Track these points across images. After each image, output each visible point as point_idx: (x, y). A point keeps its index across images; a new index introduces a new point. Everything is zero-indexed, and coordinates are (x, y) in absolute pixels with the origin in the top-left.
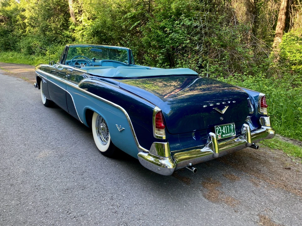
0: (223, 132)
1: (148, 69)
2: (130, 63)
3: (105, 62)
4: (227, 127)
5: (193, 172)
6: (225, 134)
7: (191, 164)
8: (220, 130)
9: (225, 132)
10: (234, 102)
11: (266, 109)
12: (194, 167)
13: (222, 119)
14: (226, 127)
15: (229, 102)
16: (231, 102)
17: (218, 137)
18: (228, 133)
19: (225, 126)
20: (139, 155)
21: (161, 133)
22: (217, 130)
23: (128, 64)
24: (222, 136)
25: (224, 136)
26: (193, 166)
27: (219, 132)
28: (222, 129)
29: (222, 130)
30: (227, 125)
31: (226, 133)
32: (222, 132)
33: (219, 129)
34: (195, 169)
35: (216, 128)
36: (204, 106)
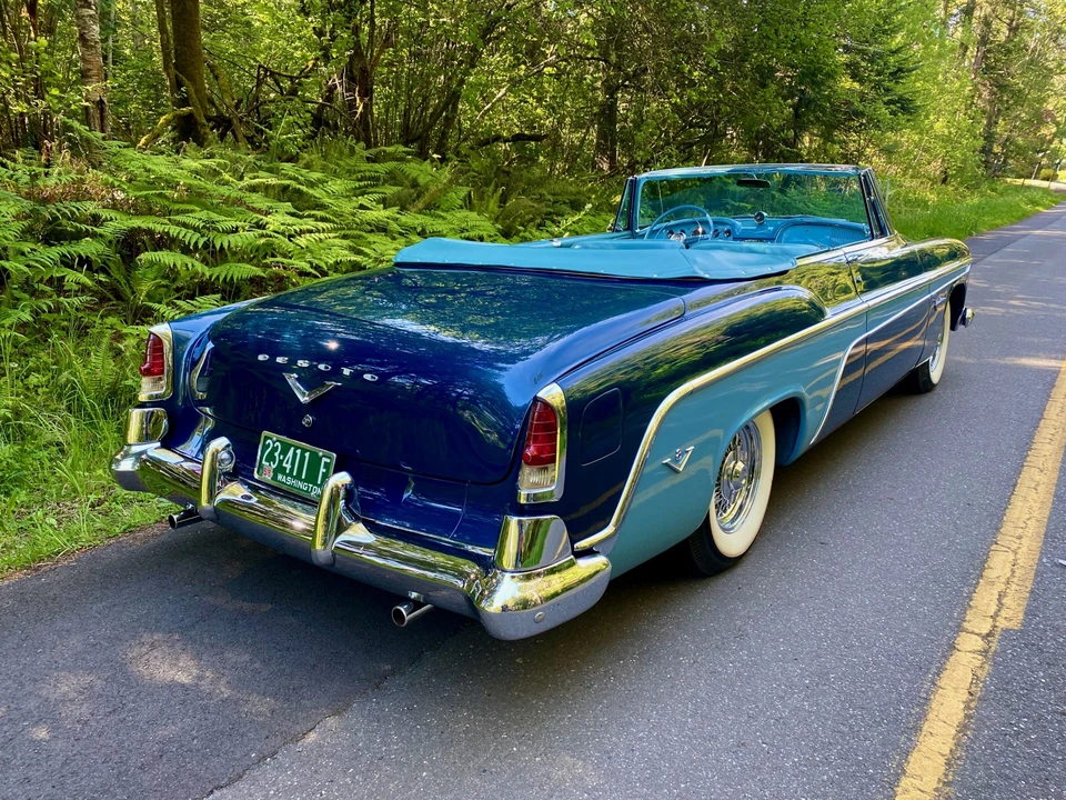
0: (284, 465)
4: (303, 458)
6: (287, 475)
8: (276, 454)
9: (288, 466)
13: (306, 424)
14: (299, 451)
15: (347, 372)
18: (298, 477)
19: (297, 448)
22: (265, 447)
24: (275, 478)
25: (281, 478)
27: (271, 457)
28: (284, 452)
29: (282, 457)
30: (307, 451)
31: (291, 475)
32: (281, 462)
33: (275, 449)
35: (266, 438)
36: (261, 358)
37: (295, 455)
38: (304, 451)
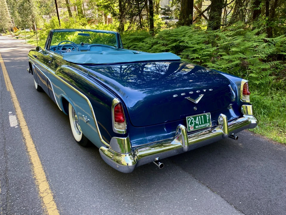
0: (197, 123)
1: (135, 53)
2: (119, 47)
3: (93, 47)
4: (201, 118)
5: (158, 167)
6: (198, 125)
7: (157, 159)
8: (193, 121)
9: (198, 123)
10: (210, 90)
11: (248, 96)
12: (161, 162)
13: (195, 109)
15: (205, 90)
16: (207, 91)
17: (190, 129)
18: (202, 124)
19: (198, 116)
20: (101, 149)
21: (121, 127)
22: (189, 121)
23: (117, 48)
24: (195, 128)
25: (196, 127)
26: (159, 161)
27: (191, 123)
28: (195, 119)
29: (195, 121)
30: (202, 116)
31: (200, 124)
32: (195, 123)
33: (192, 120)
34: (161, 164)
35: (188, 118)
37: (199, 118)
38: (201, 116)
